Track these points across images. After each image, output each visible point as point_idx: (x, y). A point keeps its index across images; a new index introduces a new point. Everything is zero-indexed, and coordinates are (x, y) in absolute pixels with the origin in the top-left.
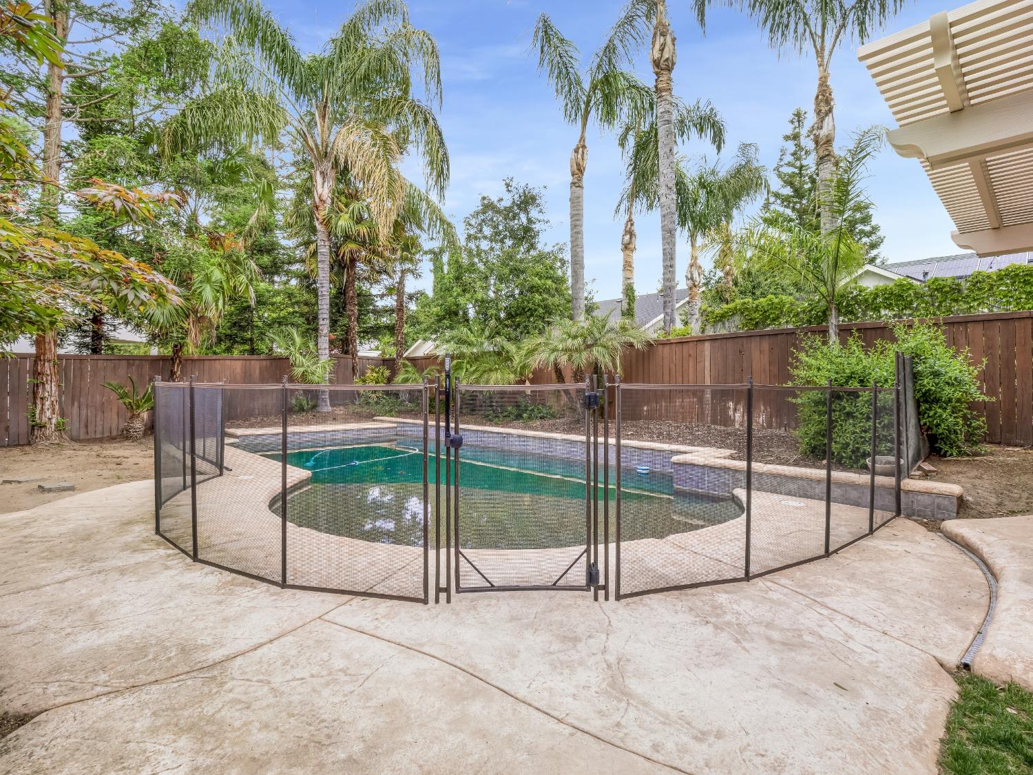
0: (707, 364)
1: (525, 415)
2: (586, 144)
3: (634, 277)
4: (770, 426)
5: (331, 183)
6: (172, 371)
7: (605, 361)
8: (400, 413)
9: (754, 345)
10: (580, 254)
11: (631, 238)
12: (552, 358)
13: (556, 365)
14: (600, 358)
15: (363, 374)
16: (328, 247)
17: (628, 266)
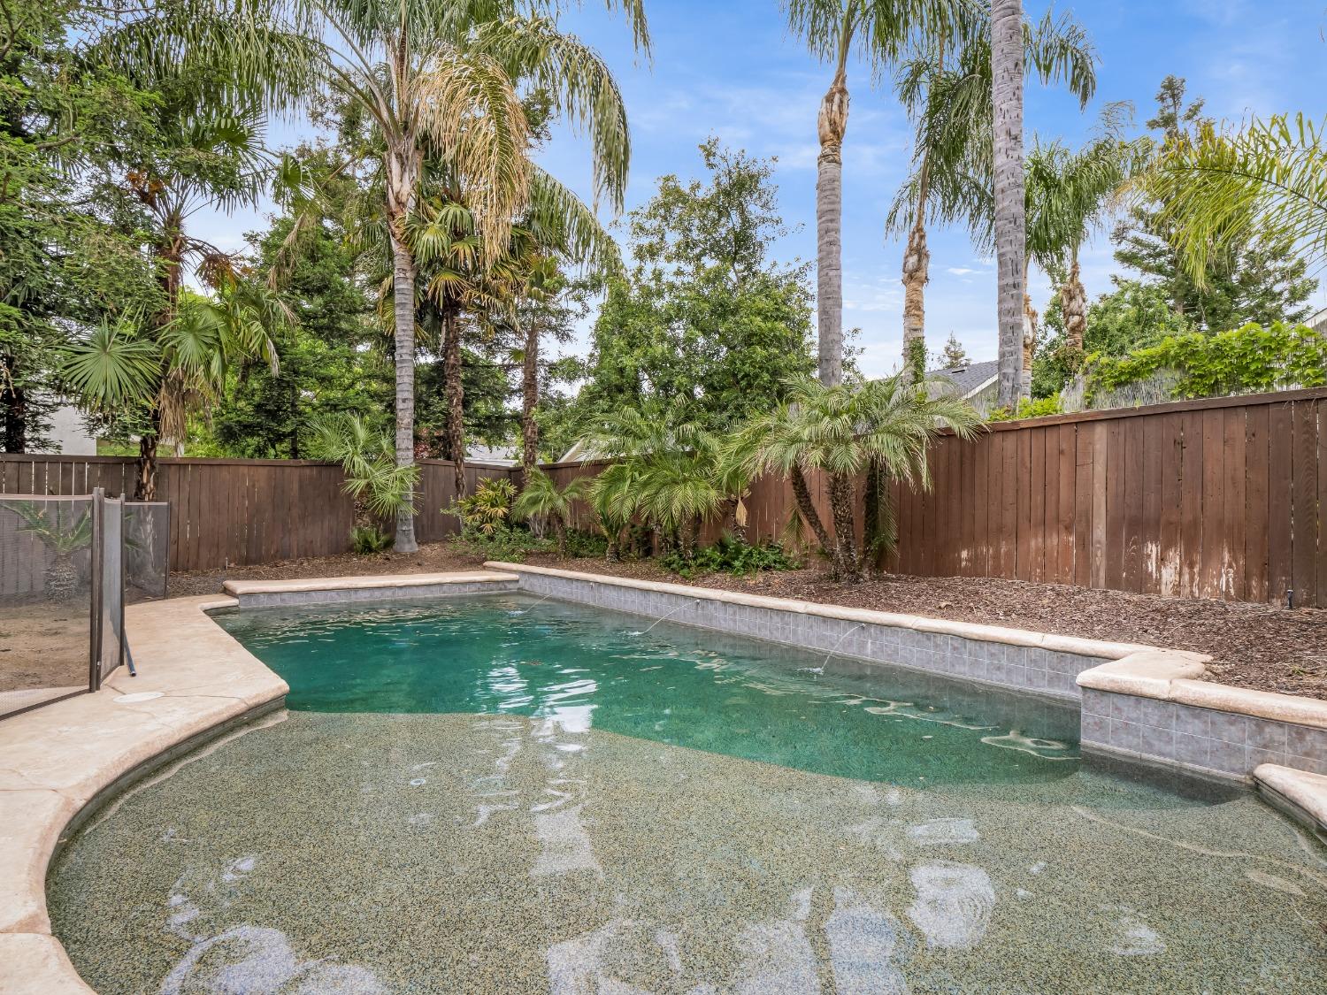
0: (1100, 468)
1: (737, 563)
2: (848, 87)
3: (926, 327)
4: (1244, 594)
5: (415, 174)
6: (138, 482)
7: (895, 460)
8: (527, 557)
9: (1211, 426)
10: (835, 281)
11: (919, 260)
12: (791, 455)
13: (797, 472)
14: (887, 453)
15: (473, 491)
16: (410, 281)
17: (914, 309)
